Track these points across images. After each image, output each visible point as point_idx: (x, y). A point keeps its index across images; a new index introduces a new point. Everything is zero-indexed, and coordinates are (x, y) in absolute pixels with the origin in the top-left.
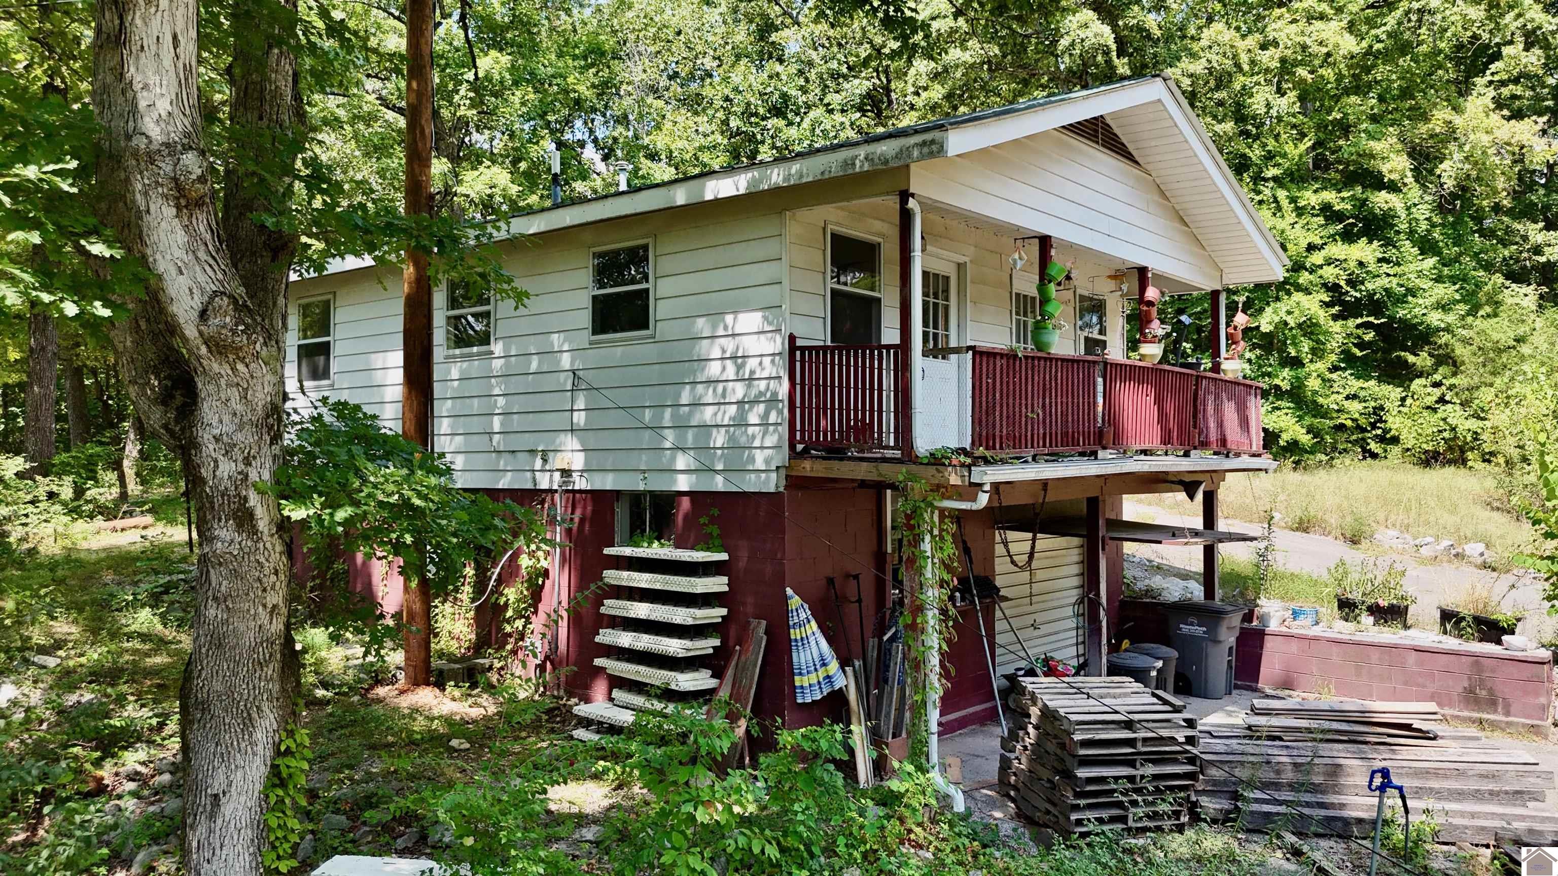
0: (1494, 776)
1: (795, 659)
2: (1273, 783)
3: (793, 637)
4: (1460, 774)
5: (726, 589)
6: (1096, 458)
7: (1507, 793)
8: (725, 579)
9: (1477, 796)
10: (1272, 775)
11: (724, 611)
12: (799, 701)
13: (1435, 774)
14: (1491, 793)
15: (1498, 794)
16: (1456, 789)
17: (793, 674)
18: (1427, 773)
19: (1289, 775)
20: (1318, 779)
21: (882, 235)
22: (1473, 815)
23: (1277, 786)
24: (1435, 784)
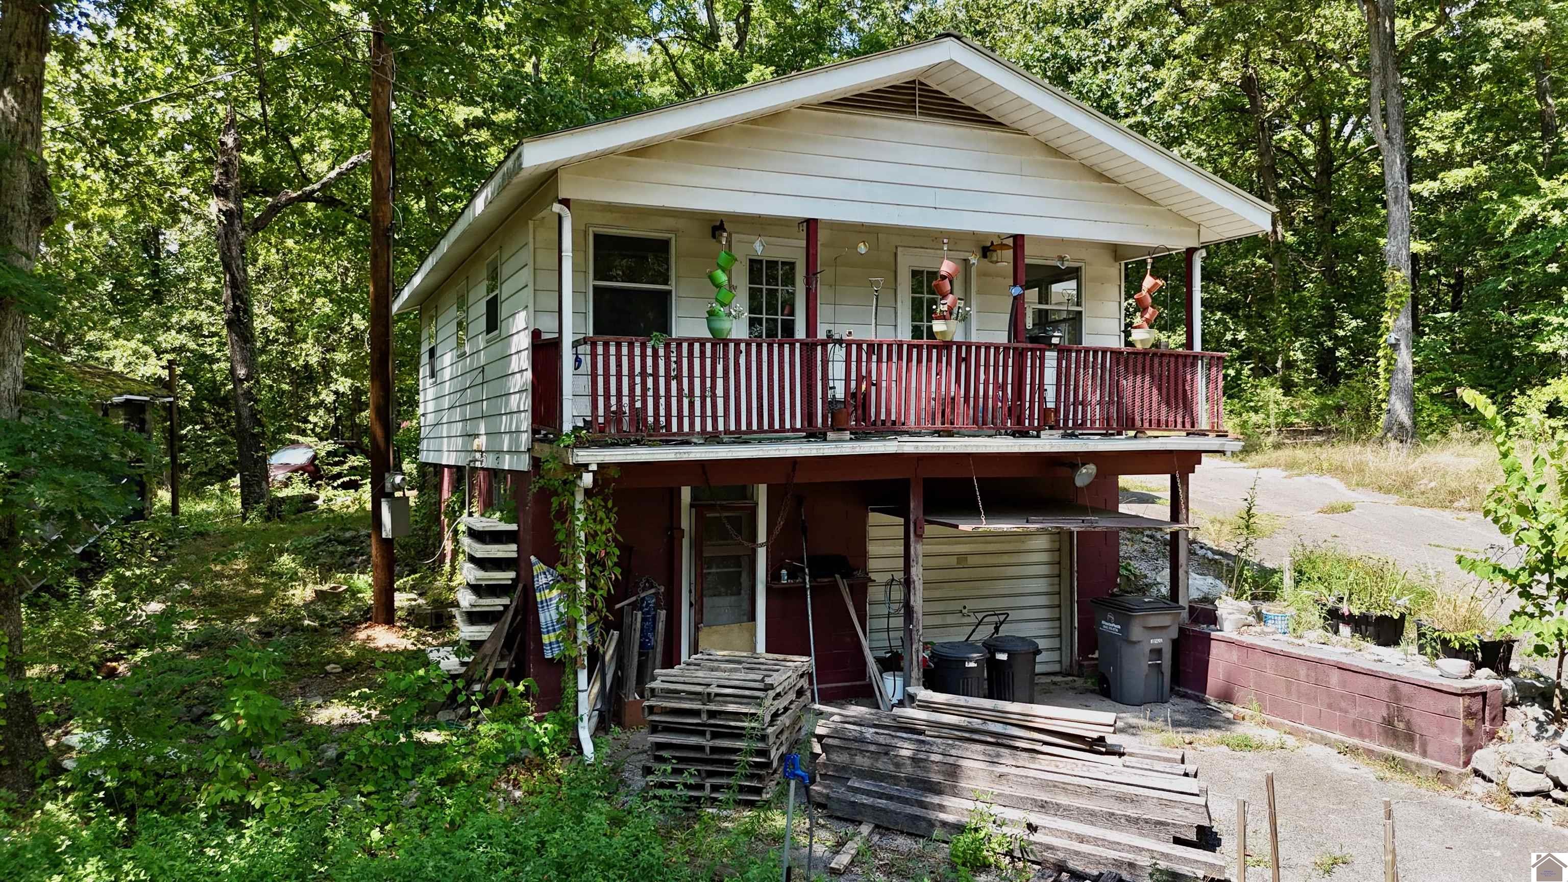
0: (1132, 801)
1: (542, 620)
2: (891, 776)
3: (539, 600)
4: (1093, 792)
5: (515, 555)
6: (825, 440)
7: (1147, 821)
8: (514, 547)
9: (1111, 819)
10: (892, 768)
11: (512, 574)
12: (548, 655)
13: (1064, 788)
14: (1129, 819)
15: (1136, 821)
16: (1086, 810)
17: (540, 633)
18: (1055, 786)
19: (908, 770)
20: (936, 778)
21: (675, 231)
22: (1081, 839)
23: (895, 780)
24: (1063, 800)
